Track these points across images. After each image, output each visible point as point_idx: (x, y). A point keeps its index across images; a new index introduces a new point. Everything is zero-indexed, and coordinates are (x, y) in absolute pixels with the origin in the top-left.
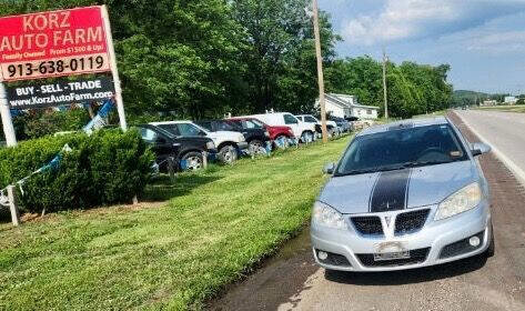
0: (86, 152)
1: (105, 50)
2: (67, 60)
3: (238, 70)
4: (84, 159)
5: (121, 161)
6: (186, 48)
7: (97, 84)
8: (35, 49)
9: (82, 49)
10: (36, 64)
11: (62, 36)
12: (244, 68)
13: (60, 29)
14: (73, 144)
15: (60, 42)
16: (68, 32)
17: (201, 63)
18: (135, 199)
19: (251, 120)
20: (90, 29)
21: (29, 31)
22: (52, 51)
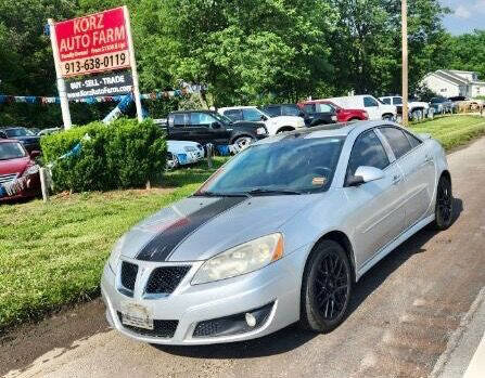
0: (102, 141)
1: (126, 48)
2: (102, 57)
3: (323, 53)
4: (99, 147)
5: (130, 150)
6: (272, 35)
7: (121, 79)
8: (82, 49)
9: (112, 47)
10: (82, 61)
11: (98, 36)
12: (328, 51)
13: (97, 30)
14: (92, 133)
15: (97, 42)
16: (102, 32)
17: (286, 49)
18: (148, 185)
19: (328, 103)
20: (117, 29)
21: (78, 34)
22: (93, 50)
